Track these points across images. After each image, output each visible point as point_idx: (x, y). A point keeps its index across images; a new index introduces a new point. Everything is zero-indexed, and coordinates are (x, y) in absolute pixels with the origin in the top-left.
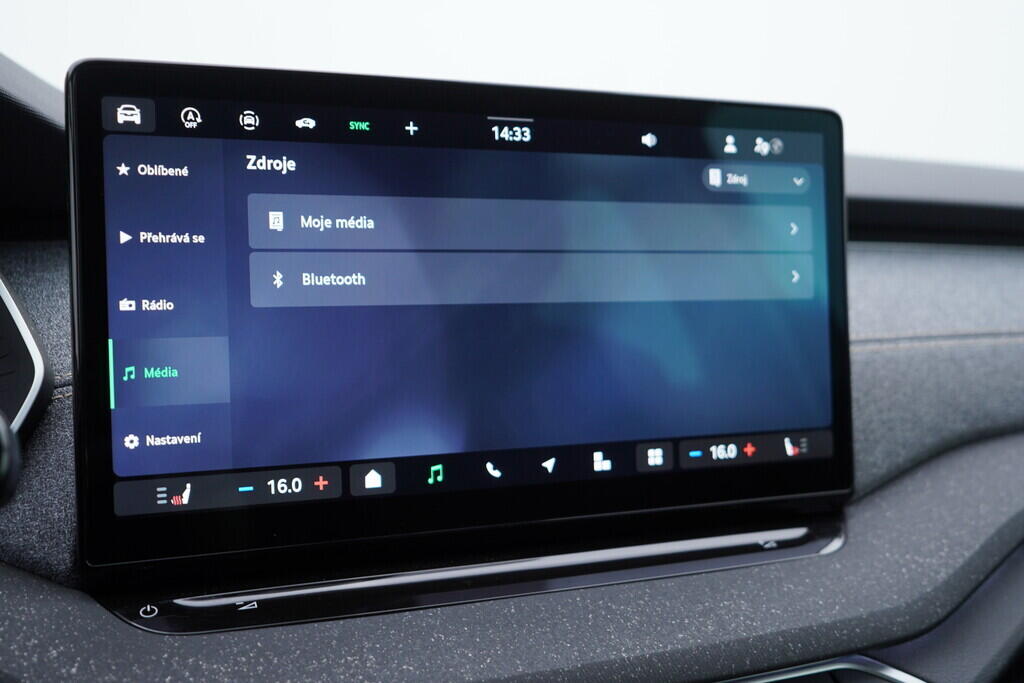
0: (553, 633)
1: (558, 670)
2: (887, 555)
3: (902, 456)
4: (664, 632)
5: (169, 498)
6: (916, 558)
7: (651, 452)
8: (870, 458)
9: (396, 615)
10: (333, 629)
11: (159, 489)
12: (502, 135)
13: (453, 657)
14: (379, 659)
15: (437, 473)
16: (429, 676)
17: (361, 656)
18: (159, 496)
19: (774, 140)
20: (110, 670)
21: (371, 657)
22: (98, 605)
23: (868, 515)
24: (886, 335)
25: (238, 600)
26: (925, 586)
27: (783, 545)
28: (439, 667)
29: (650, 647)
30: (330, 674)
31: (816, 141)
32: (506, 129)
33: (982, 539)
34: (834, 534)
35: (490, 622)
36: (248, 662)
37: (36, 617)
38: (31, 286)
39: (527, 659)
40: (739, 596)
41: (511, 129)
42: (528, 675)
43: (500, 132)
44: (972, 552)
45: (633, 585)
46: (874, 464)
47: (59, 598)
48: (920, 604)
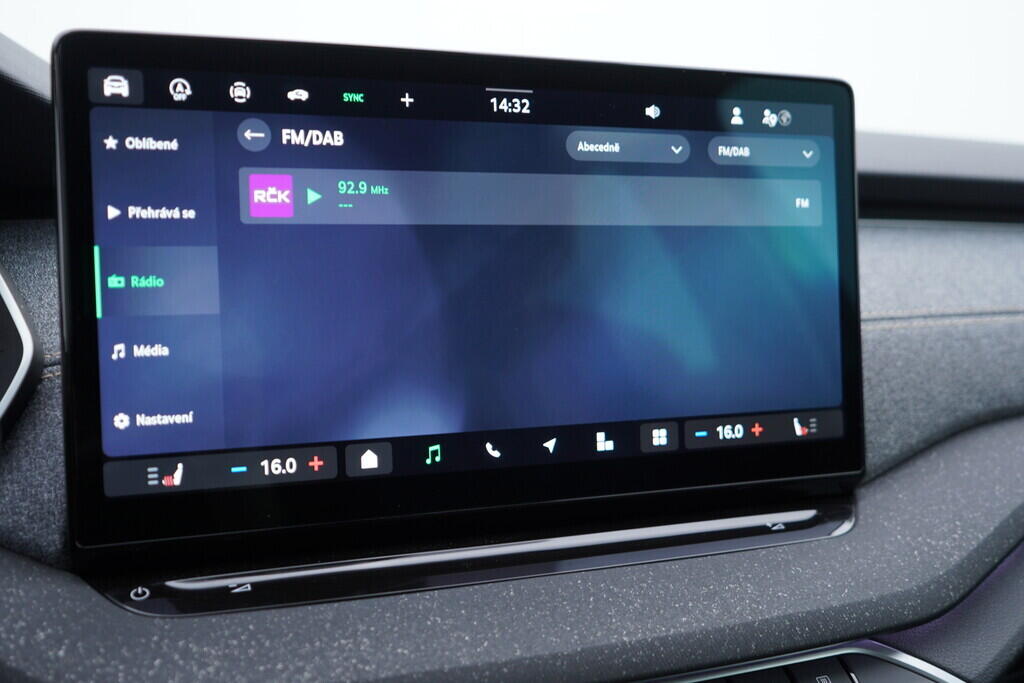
0: (552, 617)
1: (557, 654)
2: (899, 537)
3: (915, 437)
4: (667, 615)
5: (160, 479)
6: (929, 540)
7: (655, 433)
8: (881, 438)
9: (392, 598)
10: (327, 611)
11: (150, 470)
12: (501, 107)
13: (449, 641)
14: (374, 643)
15: (435, 453)
16: (425, 659)
17: (355, 640)
18: (150, 476)
19: (782, 112)
20: (99, 653)
21: (365, 640)
22: (89, 587)
23: (879, 497)
24: (900, 313)
25: (231, 582)
26: (937, 569)
27: (791, 527)
28: (435, 651)
29: (652, 630)
30: (323, 657)
31: (826, 113)
32: (505, 101)
33: (997, 522)
34: (844, 516)
35: (487, 605)
36: (240, 645)
37: (24, 600)
38: (23, 264)
39: (524, 642)
40: (746, 579)
41: (509, 101)
42: (526, 659)
43: (499, 104)
44: (986, 534)
45: (636, 568)
46: (887, 445)
47: (49, 579)
48: (932, 587)
